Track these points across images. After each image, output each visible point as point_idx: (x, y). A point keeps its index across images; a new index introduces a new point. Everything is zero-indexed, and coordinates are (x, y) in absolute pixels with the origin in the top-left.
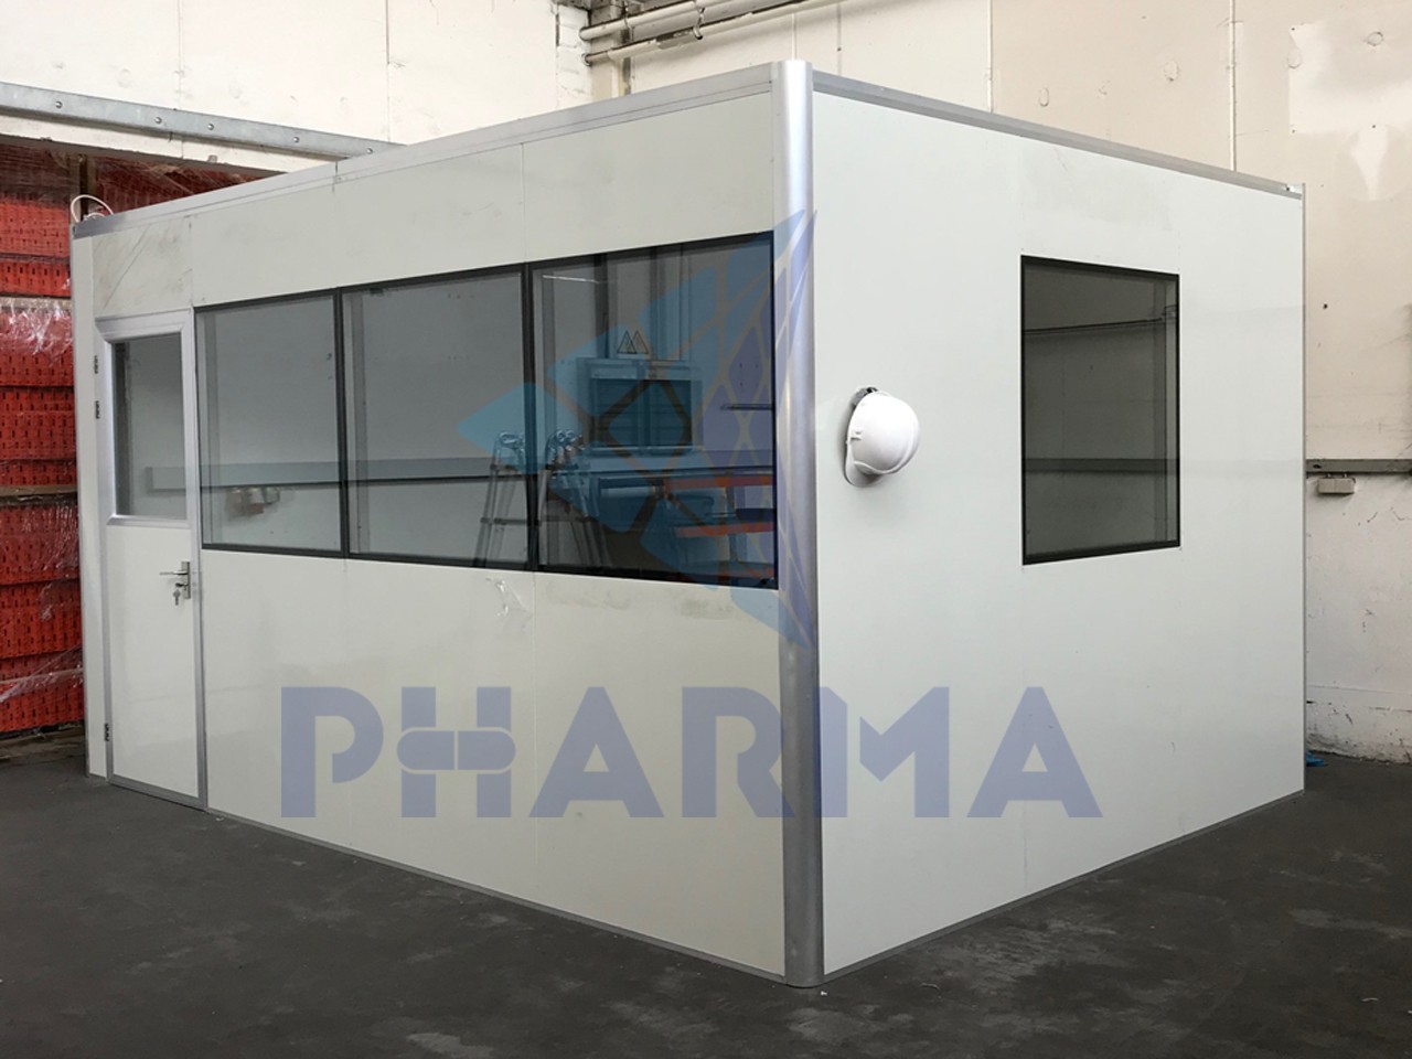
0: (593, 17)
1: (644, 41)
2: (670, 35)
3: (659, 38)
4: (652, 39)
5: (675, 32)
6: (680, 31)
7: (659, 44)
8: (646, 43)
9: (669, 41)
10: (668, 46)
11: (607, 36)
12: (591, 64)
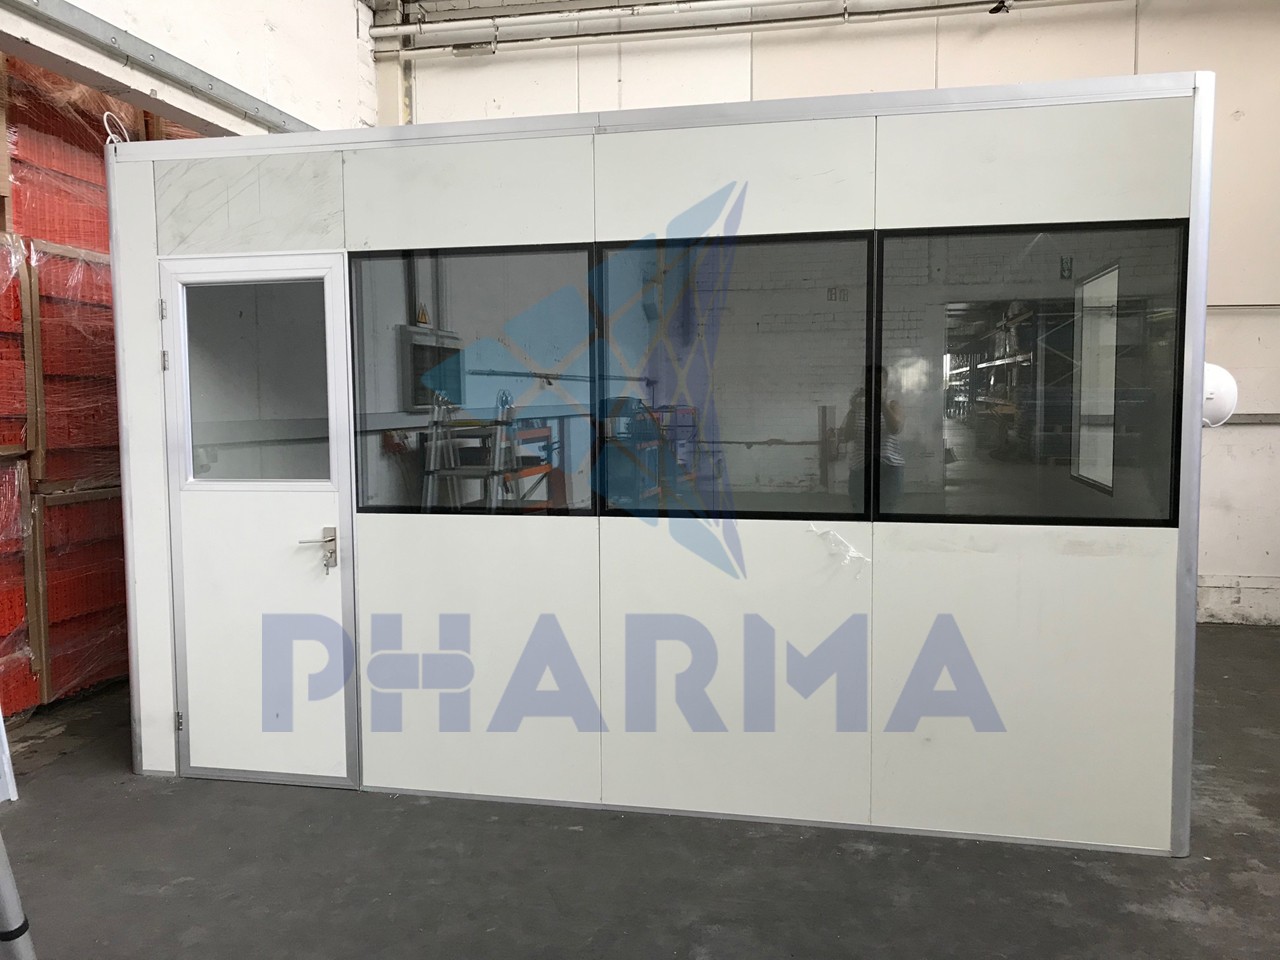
0: (377, 17)
1: (441, 47)
2: (468, 46)
3: (456, 47)
4: (449, 46)
5: (473, 44)
6: (477, 44)
7: (455, 51)
8: (441, 49)
9: (467, 50)
10: (462, 55)
11: (392, 38)
12: (377, 60)
